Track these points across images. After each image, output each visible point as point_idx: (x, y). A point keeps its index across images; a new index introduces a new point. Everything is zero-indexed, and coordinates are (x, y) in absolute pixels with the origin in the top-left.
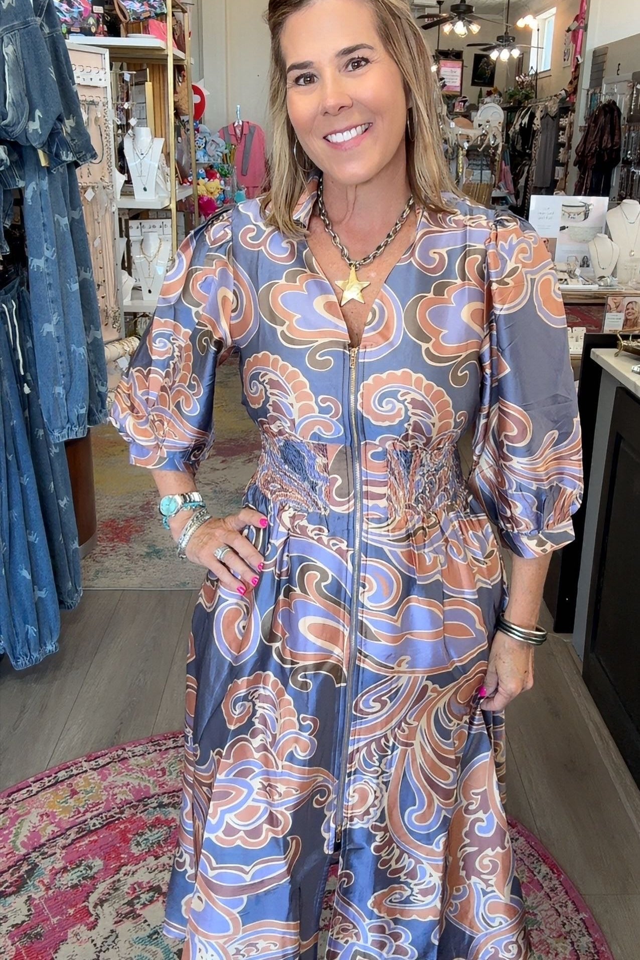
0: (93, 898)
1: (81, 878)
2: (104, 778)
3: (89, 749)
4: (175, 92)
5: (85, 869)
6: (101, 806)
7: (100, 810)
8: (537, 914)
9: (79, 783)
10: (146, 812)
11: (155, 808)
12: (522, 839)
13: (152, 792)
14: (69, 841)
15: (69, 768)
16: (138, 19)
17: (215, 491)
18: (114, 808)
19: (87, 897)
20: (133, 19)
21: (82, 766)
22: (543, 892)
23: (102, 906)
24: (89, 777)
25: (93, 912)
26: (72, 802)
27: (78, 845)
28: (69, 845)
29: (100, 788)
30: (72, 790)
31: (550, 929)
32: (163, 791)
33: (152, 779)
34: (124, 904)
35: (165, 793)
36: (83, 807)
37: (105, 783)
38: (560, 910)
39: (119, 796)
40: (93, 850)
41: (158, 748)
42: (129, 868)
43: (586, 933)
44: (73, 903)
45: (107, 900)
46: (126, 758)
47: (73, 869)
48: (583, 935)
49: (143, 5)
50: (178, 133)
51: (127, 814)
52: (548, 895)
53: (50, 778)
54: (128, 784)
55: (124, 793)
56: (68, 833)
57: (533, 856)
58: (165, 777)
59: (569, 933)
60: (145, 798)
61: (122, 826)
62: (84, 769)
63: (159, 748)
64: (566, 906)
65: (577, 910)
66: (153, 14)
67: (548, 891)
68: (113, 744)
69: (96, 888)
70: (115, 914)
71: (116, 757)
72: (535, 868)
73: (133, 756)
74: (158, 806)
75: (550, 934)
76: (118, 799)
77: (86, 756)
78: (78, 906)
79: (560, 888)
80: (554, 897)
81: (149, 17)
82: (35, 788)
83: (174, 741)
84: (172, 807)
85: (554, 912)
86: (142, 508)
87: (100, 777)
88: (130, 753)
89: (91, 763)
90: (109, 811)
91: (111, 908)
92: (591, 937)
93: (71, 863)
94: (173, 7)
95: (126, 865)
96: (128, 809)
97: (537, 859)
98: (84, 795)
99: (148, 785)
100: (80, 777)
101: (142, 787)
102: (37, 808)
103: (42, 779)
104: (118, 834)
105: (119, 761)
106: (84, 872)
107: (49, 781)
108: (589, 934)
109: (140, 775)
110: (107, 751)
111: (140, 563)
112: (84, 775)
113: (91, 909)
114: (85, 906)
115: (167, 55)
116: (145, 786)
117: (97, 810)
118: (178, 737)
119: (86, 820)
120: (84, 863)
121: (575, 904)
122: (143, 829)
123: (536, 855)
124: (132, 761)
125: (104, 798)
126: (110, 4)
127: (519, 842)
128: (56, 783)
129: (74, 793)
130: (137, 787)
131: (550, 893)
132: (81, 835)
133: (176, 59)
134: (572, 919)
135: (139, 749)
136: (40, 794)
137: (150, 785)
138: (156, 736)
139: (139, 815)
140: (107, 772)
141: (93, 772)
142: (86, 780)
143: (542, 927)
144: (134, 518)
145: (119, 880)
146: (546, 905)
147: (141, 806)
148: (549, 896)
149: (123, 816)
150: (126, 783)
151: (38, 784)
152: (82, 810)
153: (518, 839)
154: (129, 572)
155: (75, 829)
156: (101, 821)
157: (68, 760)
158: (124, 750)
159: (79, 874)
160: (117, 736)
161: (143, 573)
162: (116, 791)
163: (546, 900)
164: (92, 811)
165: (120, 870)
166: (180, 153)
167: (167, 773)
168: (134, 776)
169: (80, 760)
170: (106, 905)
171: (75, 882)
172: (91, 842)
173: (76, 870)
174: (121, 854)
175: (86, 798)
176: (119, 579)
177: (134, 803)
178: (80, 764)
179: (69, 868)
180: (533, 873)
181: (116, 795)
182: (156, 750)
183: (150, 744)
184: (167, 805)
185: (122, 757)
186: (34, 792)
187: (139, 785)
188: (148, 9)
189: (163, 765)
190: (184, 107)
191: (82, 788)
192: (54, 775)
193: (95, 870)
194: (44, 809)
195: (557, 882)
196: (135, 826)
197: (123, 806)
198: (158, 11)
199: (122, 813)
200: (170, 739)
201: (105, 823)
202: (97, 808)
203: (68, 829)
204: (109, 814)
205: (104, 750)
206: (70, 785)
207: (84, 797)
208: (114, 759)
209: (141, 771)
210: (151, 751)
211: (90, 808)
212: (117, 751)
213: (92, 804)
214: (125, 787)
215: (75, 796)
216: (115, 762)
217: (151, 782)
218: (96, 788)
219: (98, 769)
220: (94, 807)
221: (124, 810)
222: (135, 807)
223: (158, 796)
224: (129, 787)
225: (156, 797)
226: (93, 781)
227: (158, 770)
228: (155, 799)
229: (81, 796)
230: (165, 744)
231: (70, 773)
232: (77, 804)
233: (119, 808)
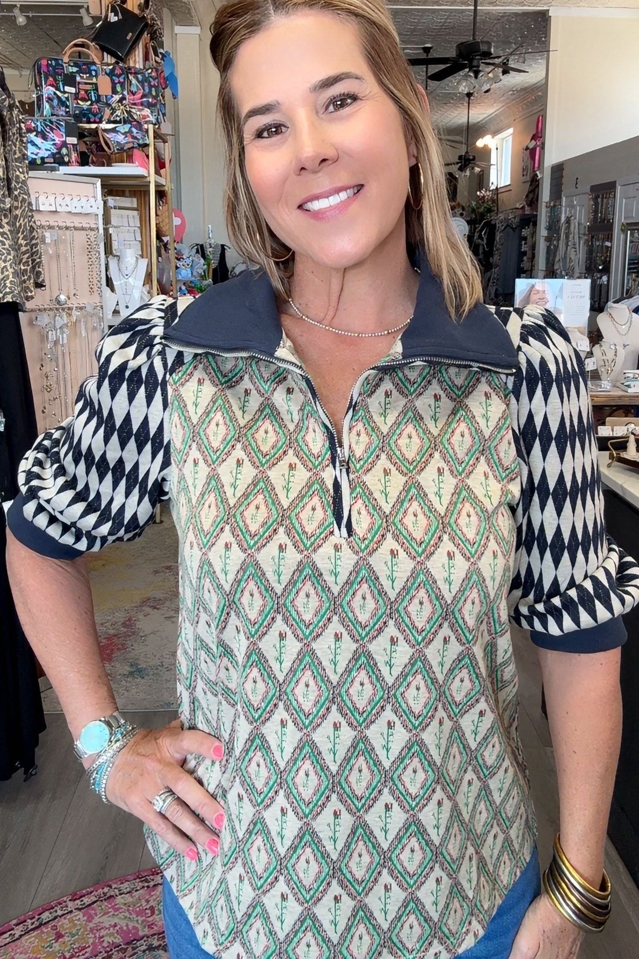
2: (90, 919)
3: (73, 888)
4: (157, 215)
6: (88, 950)
7: (87, 955)
9: (64, 924)
11: (144, 951)
13: (141, 934)
15: (53, 908)
16: (121, 150)
18: (101, 952)
20: (118, 149)
21: (67, 906)
24: (74, 919)
26: (57, 947)
29: (86, 930)
30: (56, 934)
32: (152, 932)
33: (140, 919)
35: (155, 934)
36: (68, 951)
37: (91, 925)
39: (106, 939)
41: (146, 884)
46: (113, 896)
49: (126, 137)
50: (159, 254)
53: (33, 920)
54: (115, 925)
55: (112, 935)
58: (155, 916)
60: (133, 941)
62: (70, 909)
66: (136, 145)
68: (99, 881)
71: (102, 895)
73: (120, 894)
74: (147, 949)
76: (106, 941)
77: (71, 895)
81: (133, 147)
82: (17, 932)
84: (162, 949)
86: (124, 625)
87: (85, 918)
88: (116, 890)
89: (78, 902)
90: (96, 956)
94: (155, 138)
96: (116, 953)
98: (69, 938)
99: (137, 925)
100: (65, 918)
101: (130, 927)
102: (21, 953)
103: (25, 921)
105: (105, 900)
107: (33, 924)
109: (127, 914)
110: (92, 889)
111: (124, 683)
112: (69, 916)
115: (150, 182)
116: (134, 927)
117: (83, 955)
124: (119, 900)
125: (91, 941)
126: (94, 136)
128: (41, 925)
129: (59, 936)
130: (125, 928)
133: (158, 185)
135: (125, 886)
136: (24, 939)
137: (139, 927)
138: (144, 871)
140: (93, 912)
141: (78, 913)
142: (71, 921)
144: (115, 636)
147: (130, 949)
150: (113, 924)
151: (21, 927)
152: (68, 955)
157: (52, 900)
158: (111, 887)
160: (102, 872)
161: (126, 693)
162: (103, 933)
164: (79, 956)
166: (161, 271)
167: (157, 912)
168: (121, 915)
169: (65, 899)
175: (71, 942)
177: (123, 946)
178: (64, 904)
181: (103, 937)
182: (143, 887)
183: (138, 880)
184: (158, 948)
185: (108, 895)
186: (17, 936)
187: (127, 925)
188: (131, 140)
189: (152, 903)
190: (165, 229)
191: (68, 931)
192: (37, 917)
194: (28, 955)
197: (111, 950)
198: (141, 142)
200: (157, 874)
202: (83, 952)
205: (89, 888)
206: (55, 928)
207: (70, 941)
208: (100, 898)
209: (128, 910)
210: (138, 888)
211: (76, 953)
212: (103, 888)
213: (77, 948)
214: (111, 929)
215: (60, 940)
216: (102, 901)
217: (140, 922)
218: (82, 930)
219: (83, 908)
220: (80, 951)
221: (113, 954)
222: (125, 950)
223: (148, 937)
224: (117, 928)
225: (145, 938)
226: (79, 923)
227: (146, 909)
228: (145, 941)
229: (66, 939)
230: (153, 880)
231: (55, 914)
232: (62, 949)
233: (107, 952)
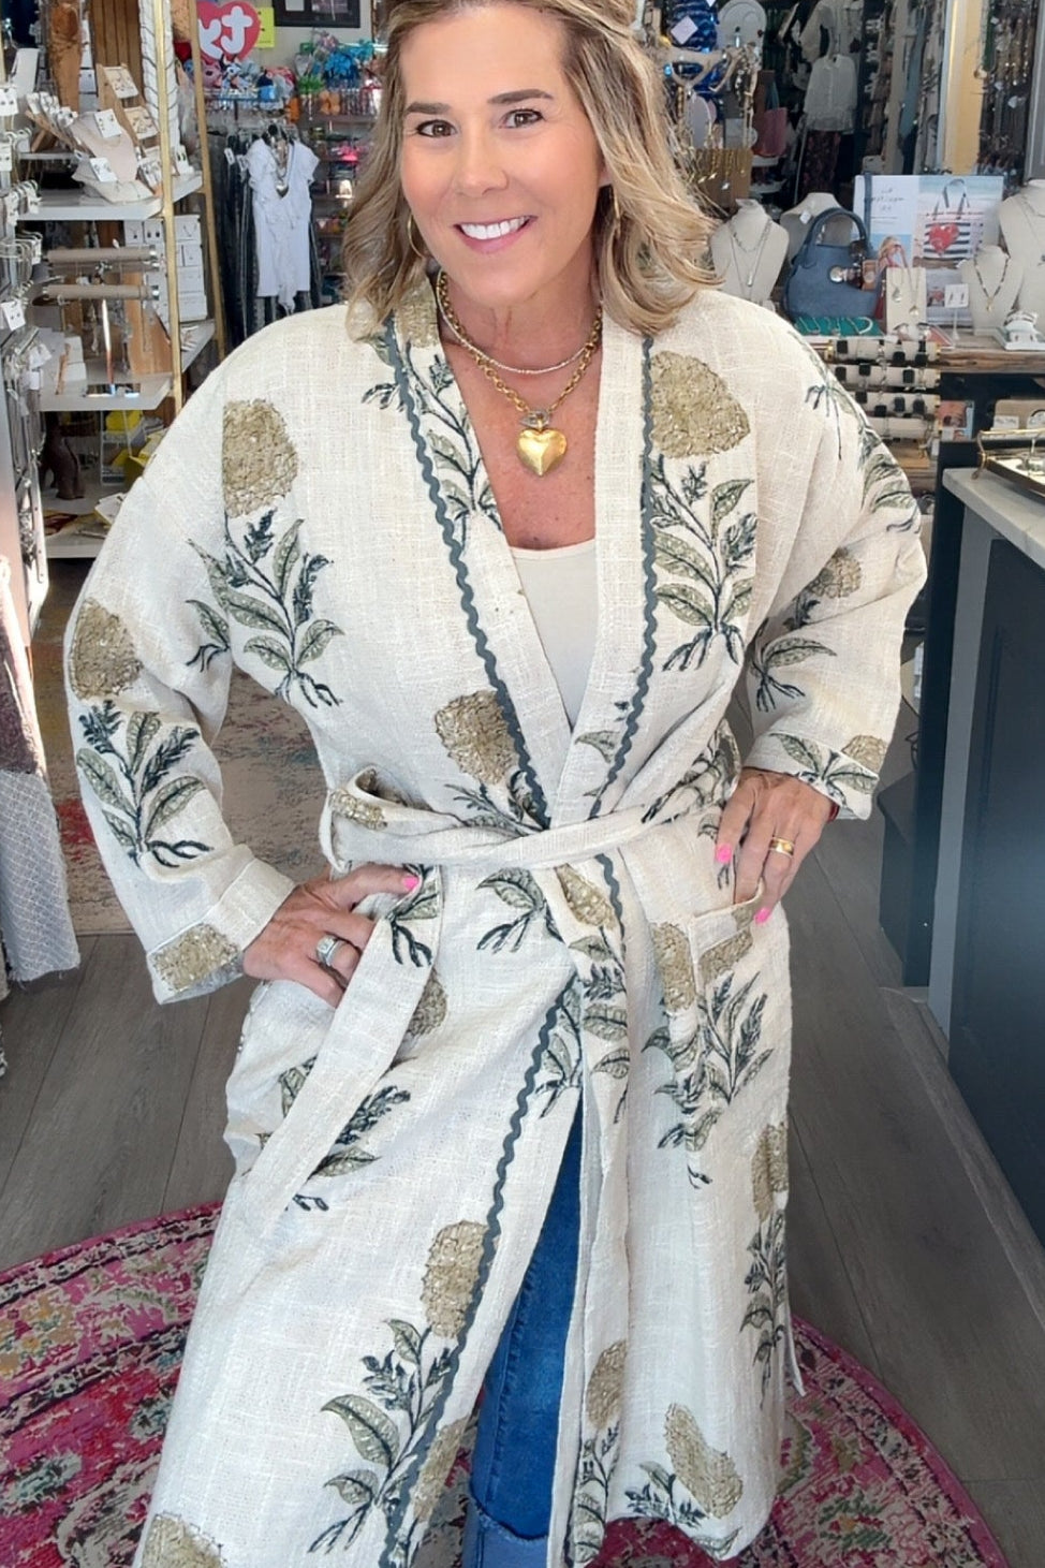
0: (66, 1527)
1: (40, 1492)
2: (76, 1300)
3: (46, 1244)
5: (48, 1474)
6: (74, 1351)
7: (73, 1359)
8: (882, 1522)
9: (31, 1308)
10: (157, 1361)
11: (173, 1351)
12: (849, 1382)
13: (166, 1321)
14: (16, 1421)
15: (10, 1281)
17: (262, 739)
18: (95, 1355)
19: (54, 1527)
21: (35, 1277)
22: (892, 1481)
23: (82, 1542)
24: (50, 1298)
25: (65, 1556)
26: (19, 1347)
27: (32, 1429)
28: (18, 1428)
29: (70, 1318)
30: (19, 1324)
31: (908, 1548)
33: (165, 1296)
34: (123, 1538)
36: (40, 1354)
37: (79, 1308)
38: (924, 1512)
39: (106, 1332)
40: (62, 1437)
41: (175, 1236)
42: (129, 1467)
43: (973, 1555)
44: (29, 1540)
45: (91, 1531)
46: (117, 1258)
47: (26, 1474)
48: (971, 1560)
51: (121, 1365)
52: (901, 1485)
54: (122, 1308)
55: (116, 1324)
56: (13, 1406)
57: (874, 1413)
58: (191, 1291)
59: (941, 1556)
60: (153, 1333)
61: (114, 1389)
62: (40, 1283)
63: (177, 1236)
64: (936, 1505)
65: (956, 1513)
67: (900, 1476)
68: (91, 1232)
69: (69, 1510)
70: (107, 1557)
71: (97, 1257)
72: (877, 1435)
73: (130, 1254)
75: (908, 1558)
76: (104, 1336)
77: (42, 1257)
78: (38, 1545)
79: (923, 1471)
80: (912, 1489)
83: (204, 1223)
85: (911, 1517)
87: (69, 1297)
88: (122, 1248)
89: (55, 1269)
90: (88, 1361)
91: (100, 1545)
92: (983, 1561)
93: (21, 1463)
95: (122, 1462)
96: (123, 1355)
97: (880, 1417)
98: (41, 1332)
99: (159, 1307)
100: (33, 1298)
101: (147, 1310)
104: (107, 1405)
105: (103, 1264)
106: (46, 1479)
108: (980, 1557)
109: (141, 1289)
110: (79, 1246)
112: (38, 1295)
113: (62, 1548)
114: (51, 1544)
116: (154, 1311)
117: (66, 1359)
118: (210, 1214)
119: (47, 1380)
120: (46, 1462)
121: (951, 1501)
122: (152, 1392)
123: (878, 1411)
124: (128, 1263)
125: (79, 1335)
127: (844, 1387)
129: (22, 1328)
130: (138, 1312)
131: (905, 1481)
132: (37, 1408)
134: (946, 1527)
135: (138, 1241)
137: (164, 1309)
138: (170, 1212)
139: (142, 1367)
140: (82, 1286)
141: (57, 1287)
142: (43, 1302)
143: (893, 1546)
145: (112, 1493)
146: (899, 1505)
147: (147, 1349)
148: (905, 1489)
149: (115, 1368)
150: (117, 1305)
152: (38, 1361)
153: (841, 1382)
154: (108, 901)
155: (27, 1398)
156: (73, 1380)
157: (8, 1266)
158: (112, 1242)
159: (38, 1483)
160: (96, 1217)
162: (100, 1321)
163: (898, 1495)
164: (57, 1362)
165: (114, 1472)
168: (129, 1291)
169: (32, 1264)
170: (90, 1540)
171: (31, 1498)
172: (57, 1421)
173: (34, 1475)
174: (114, 1441)
175: (45, 1338)
176: (88, 914)
177: (135, 1344)
178: (30, 1274)
179: (18, 1474)
180: (872, 1442)
181: (99, 1328)
182: (170, 1241)
183: (160, 1229)
185: (108, 1256)
187: (141, 1308)
189: (186, 1269)
191: (36, 1320)
193: (66, 1475)
195: (917, 1460)
196: (137, 1387)
197: (115, 1351)
199: (112, 1363)
200: (195, 1218)
201: (81, 1385)
202: (67, 1354)
203: (12, 1400)
204: (88, 1367)
205: (74, 1243)
206: (14, 1314)
207: (41, 1336)
208: (94, 1261)
209: (143, 1282)
210: (161, 1243)
211: (54, 1356)
212: (98, 1245)
213: (56, 1349)
214: (115, 1314)
215: (25, 1335)
216: (96, 1266)
217: (164, 1301)
218: (63, 1317)
219: (64, 1280)
220: (60, 1354)
221: (116, 1357)
222: (136, 1351)
223: (179, 1327)
224: (123, 1313)
225: (174, 1329)
226: (56, 1305)
227: (176, 1279)
228: (173, 1334)
229: (36, 1334)
230: (187, 1228)
231: (13, 1292)
232: (29, 1350)
233: (107, 1354)
